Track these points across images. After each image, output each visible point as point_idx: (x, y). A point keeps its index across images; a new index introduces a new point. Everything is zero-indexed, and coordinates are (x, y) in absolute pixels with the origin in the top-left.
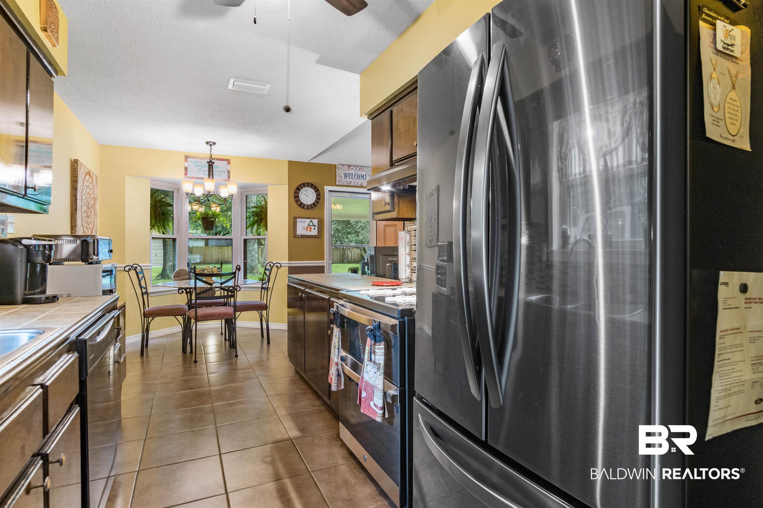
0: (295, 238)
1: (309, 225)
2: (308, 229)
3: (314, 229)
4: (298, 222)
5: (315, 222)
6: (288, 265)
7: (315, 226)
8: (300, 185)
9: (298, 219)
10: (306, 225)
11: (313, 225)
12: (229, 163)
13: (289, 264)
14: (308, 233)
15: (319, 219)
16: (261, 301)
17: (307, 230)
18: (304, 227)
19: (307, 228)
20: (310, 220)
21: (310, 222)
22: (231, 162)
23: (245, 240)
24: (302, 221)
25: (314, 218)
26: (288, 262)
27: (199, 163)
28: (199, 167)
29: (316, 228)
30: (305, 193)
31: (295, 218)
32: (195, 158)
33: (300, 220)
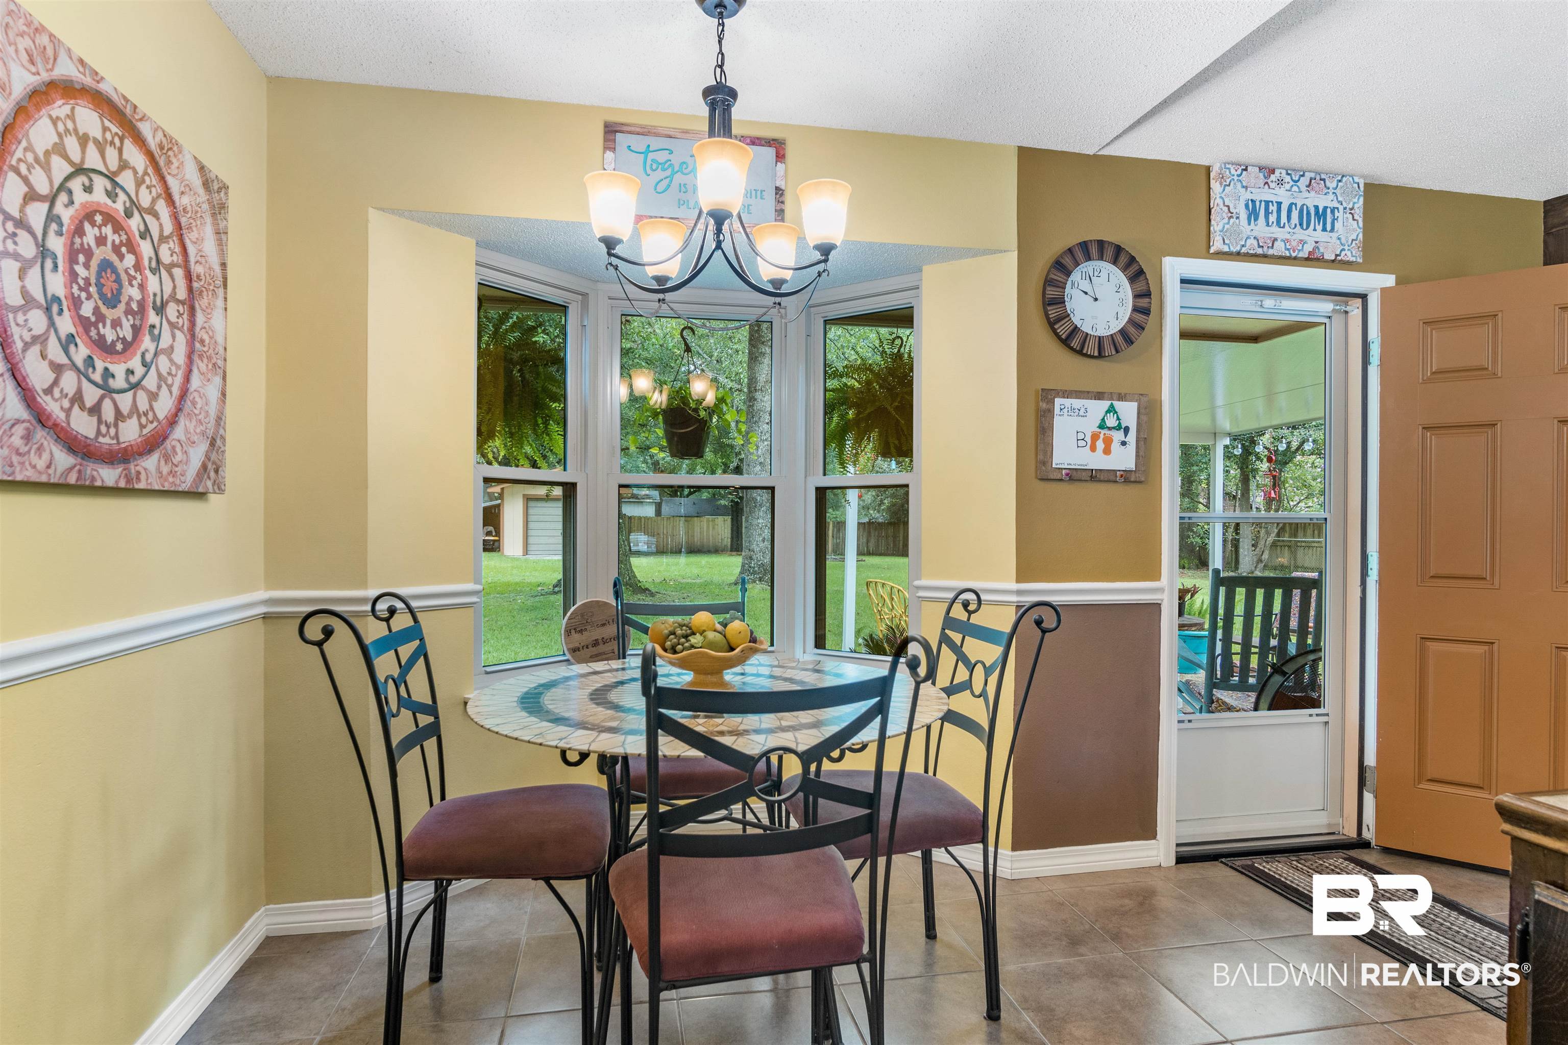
0: (1042, 484)
1: (1102, 426)
2: (1100, 445)
3: (1124, 443)
4: (1057, 410)
5: (1128, 411)
6: (1014, 598)
7: (1127, 430)
8: (1070, 250)
9: (1058, 401)
10: (1090, 425)
11: (1119, 428)
12: (780, 157)
13: (1019, 592)
14: (1097, 461)
15: (1144, 399)
16: (926, 771)
17: (1093, 449)
18: (1081, 436)
19: (1095, 437)
20: (1105, 404)
21: (1108, 411)
22: (791, 152)
23: (821, 492)
24: (1073, 409)
25: (1121, 398)
26: (1014, 586)
27: (662, 157)
28: (659, 174)
29: (1132, 438)
30: (1085, 285)
31: (1048, 395)
32: (645, 132)
33: (1068, 402)
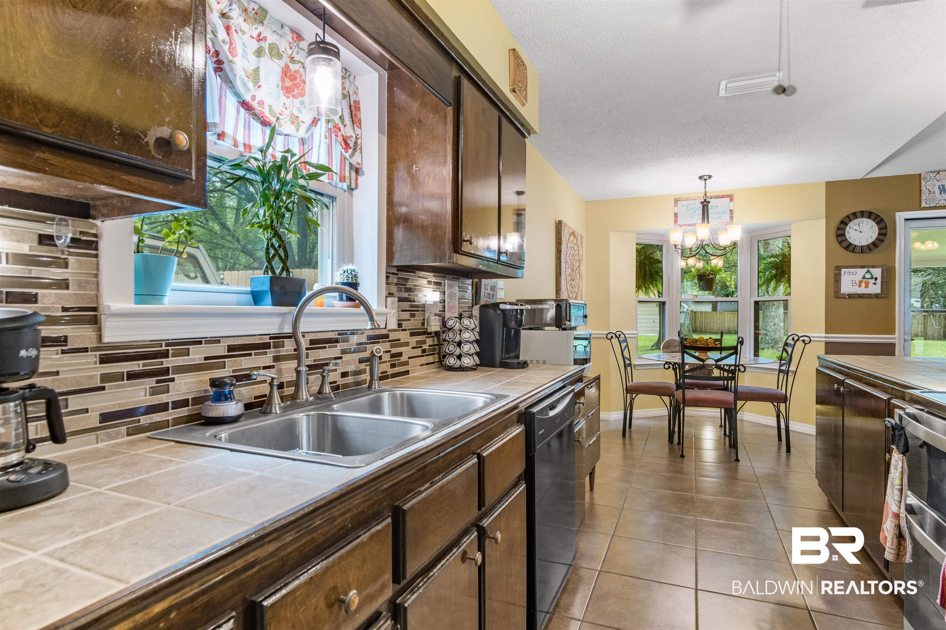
0: (836, 299)
1: (864, 278)
2: (863, 285)
3: (875, 284)
4: (842, 273)
5: (877, 272)
6: (824, 339)
7: (876, 279)
8: (848, 216)
9: (843, 270)
10: (859, 277)
11: (872, 278)
12: (731, 200)
13: (826, 337)
14: (862, 290)
15: (885, 267)
16: (778, 388)
17: (860, 286)
18: (854, 282)
19: (860, 282)
20: (866, 270)
21: (867, 272)
22: (735, 198)
23: (757, 303)
24: (850, 273)
25: (873, 267)
26: (824, 335)
27: (692, 206)
28: (691, 211)
29: (879, 281)
30: (856, 227)
31: (838, 269)
32: (687, 199)
33: (847, 270)
